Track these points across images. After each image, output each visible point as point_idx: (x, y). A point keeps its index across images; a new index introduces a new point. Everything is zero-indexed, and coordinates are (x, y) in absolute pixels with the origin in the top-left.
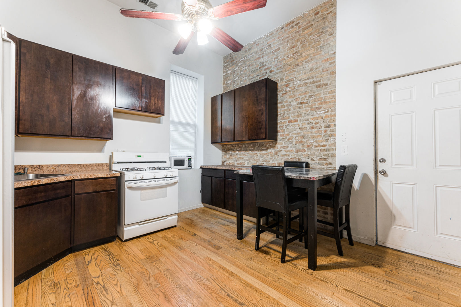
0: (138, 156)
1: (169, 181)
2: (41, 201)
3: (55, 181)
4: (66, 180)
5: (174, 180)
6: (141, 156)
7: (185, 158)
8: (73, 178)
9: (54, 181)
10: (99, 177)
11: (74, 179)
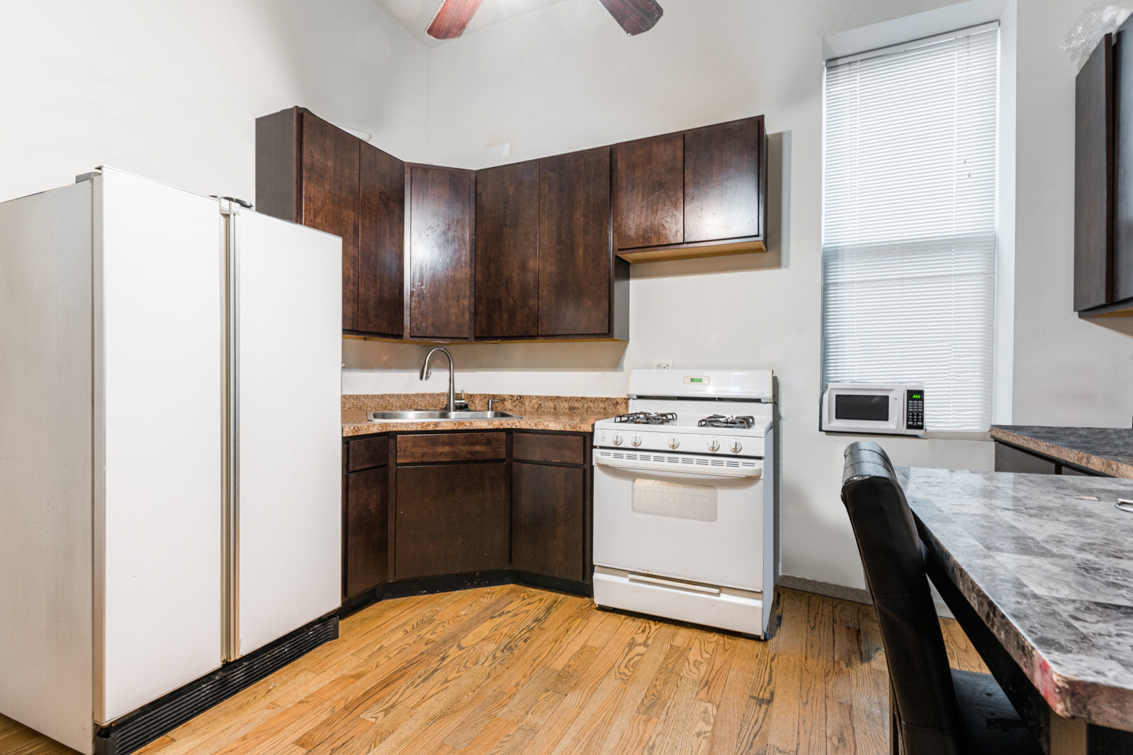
0: (692, 380)
1: (725, 469)
2: (444, 460)
3: (468, 427)
4: (491, 427)
5: (743, 469)
6: (700, 380)
7: (891, 390)
8: (506, 424)
9: (465, 428)
10: (549, 429)
11: (509, 427)
